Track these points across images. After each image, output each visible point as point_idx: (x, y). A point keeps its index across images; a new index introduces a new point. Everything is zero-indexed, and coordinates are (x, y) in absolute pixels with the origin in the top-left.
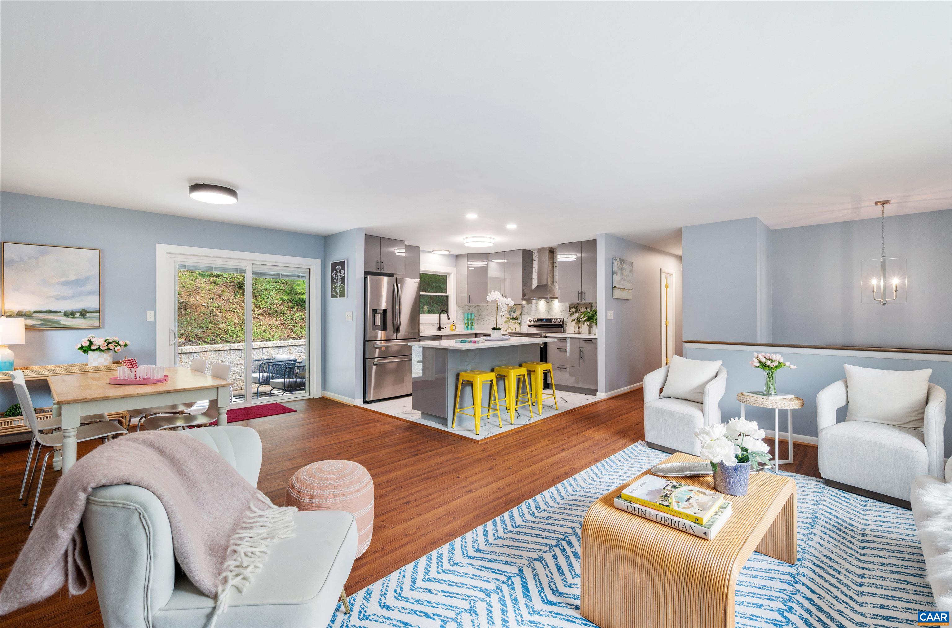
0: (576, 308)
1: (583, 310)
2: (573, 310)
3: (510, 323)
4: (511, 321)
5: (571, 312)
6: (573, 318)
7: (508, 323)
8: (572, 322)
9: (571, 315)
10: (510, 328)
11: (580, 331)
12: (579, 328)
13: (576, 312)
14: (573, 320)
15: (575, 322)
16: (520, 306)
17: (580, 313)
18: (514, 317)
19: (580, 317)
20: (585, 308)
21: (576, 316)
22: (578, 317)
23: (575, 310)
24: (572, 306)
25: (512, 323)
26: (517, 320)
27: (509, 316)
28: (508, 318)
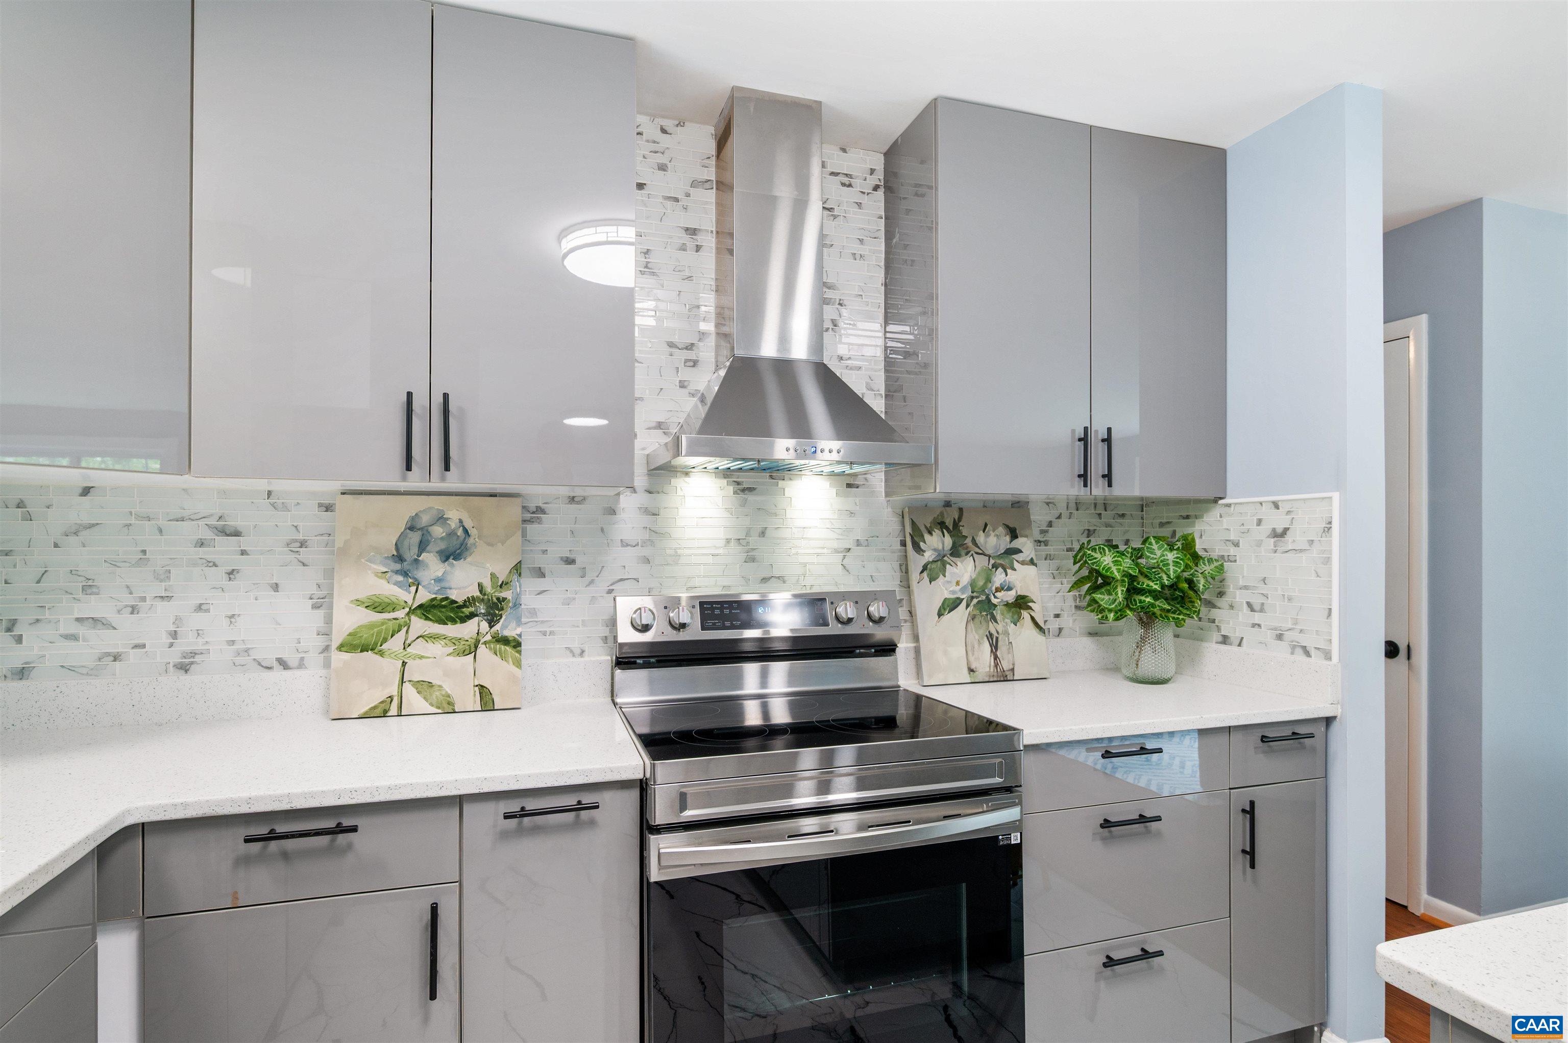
0: (954, 529)
1: (994, 541)
2: (936, 542)
3: (418, 648)
4: (419, 625)
5: (929, 556)
6: (944, 589)
7: (395, 644)
8: (947, 617)
9: (934, 570)
10: (425, 687)
11: (1006, 665)
12: (994, 647)
13: (956, 552)
14: (951, 605)
15: (962, 612)
16: (513, 511)
17: (982, 561)
18: (458, 596)
19: (989, 580)
20: (1001, 530)
21: (965, 580)
22: (973, 584)
23: (948, 541)
24: (928, 521)
25: (437, 649)
26: (491, 623)
27: (391, 590)
28: (378, 606)
